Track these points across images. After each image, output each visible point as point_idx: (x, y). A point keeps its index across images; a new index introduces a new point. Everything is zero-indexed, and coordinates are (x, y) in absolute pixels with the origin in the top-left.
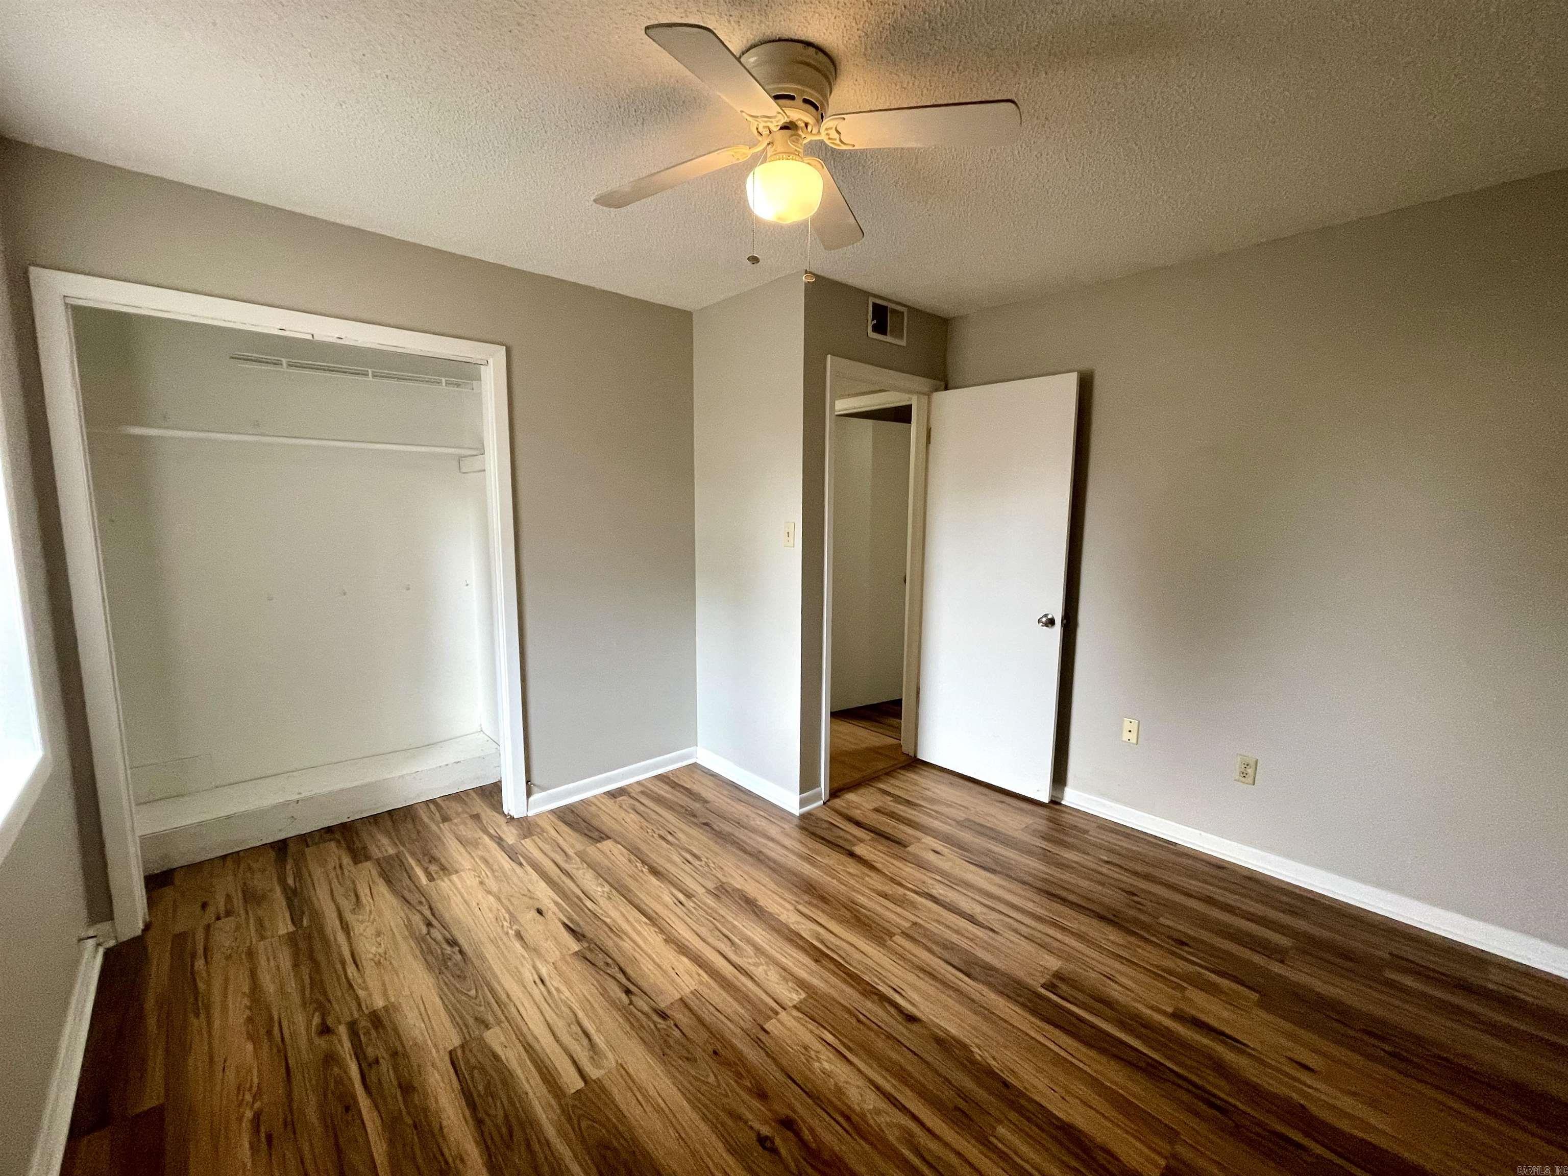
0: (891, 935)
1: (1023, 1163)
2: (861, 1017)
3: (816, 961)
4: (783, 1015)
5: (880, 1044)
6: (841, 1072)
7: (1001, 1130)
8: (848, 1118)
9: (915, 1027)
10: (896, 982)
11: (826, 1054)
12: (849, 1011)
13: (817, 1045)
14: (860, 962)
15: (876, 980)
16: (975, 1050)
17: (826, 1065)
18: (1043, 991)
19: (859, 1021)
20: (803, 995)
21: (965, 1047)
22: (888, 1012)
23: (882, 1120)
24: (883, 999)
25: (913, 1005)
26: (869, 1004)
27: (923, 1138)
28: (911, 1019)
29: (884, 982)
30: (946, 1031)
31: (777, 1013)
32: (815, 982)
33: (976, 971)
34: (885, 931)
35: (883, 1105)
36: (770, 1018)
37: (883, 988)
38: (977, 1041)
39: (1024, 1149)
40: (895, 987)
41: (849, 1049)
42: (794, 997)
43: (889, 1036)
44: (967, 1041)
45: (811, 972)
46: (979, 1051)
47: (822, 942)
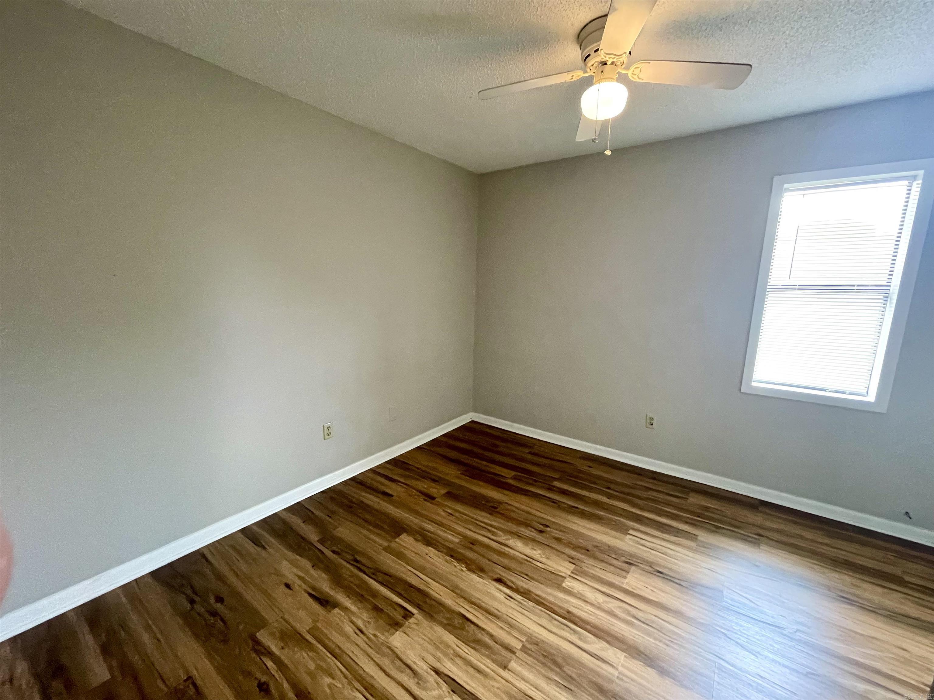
0: (524, 649)
1: (451, 533)
2: (527, 578)
3: (569, 612)
4: (569, 573)
5: (513, 565)
6: (528, 550)
7: (457, 540)
8: (519, 536)
9: (496, 576)
10: (512, 604)
11: (537, 557)
12: (534, 580)
13: (544, 560)
14: (540, 616)
15: (524, 603)
16: (464, 569)
17: (535, 552)
18: (414, 611)
19: (527, 575)
20: (564, 585)
21: (469, 570)
22: (513, 583)
23: (505, 538)
24: (517, 590)
25: (498, 589)
26: (525, 586)
27: (489, 535)
28: (499, 580)
29: (519, 602)
30: (479, 576)
31: (572, 573)
32: (561, 595)
33: (457, 621)
34: (530, 652)
35: (507, 542)
36: (574, 570)
37: (519, 597)
38: (463, 574)
39: (450, 537)
40: (511, 600)
41: (527, 561)
42: (568, 583)
43: (509, 569)
44: (468, 573)
45: (567, 602)
46: (462, 568)
47: (575, 631)
